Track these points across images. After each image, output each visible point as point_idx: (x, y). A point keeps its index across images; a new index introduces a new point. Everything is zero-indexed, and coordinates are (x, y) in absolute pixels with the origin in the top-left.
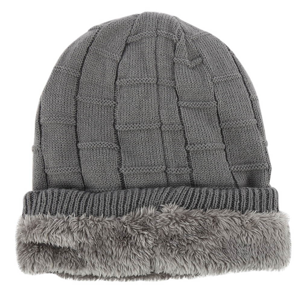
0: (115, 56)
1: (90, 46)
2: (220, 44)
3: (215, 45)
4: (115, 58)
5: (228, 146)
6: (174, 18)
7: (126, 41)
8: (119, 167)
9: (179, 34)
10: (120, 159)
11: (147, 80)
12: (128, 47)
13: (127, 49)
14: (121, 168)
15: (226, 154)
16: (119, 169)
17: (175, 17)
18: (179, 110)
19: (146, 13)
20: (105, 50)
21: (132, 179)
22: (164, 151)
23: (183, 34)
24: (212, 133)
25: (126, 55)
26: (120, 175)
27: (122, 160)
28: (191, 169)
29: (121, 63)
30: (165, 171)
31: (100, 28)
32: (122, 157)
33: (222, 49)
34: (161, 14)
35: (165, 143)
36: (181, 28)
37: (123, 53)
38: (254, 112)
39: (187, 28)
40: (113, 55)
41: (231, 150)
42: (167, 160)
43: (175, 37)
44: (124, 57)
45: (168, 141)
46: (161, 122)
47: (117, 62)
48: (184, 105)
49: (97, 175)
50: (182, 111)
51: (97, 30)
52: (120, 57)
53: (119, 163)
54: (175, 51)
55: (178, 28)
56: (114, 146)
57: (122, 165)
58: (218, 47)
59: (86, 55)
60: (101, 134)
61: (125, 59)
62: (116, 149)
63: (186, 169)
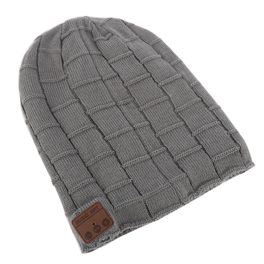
0: (57, 50)
1: (39, 48)
2: (119, 22)
3: (116, 24)
4: (57, 51)
5: (152, 73)
6: (85, 18)
7: (60, 39)
8: (85, 112)
9: (92, 26)
10: (83, 107)
11: (82, 53)
12: (63, 42)
13: (63, 43)
14: (86, 112)
15: (153, 78)
16: (85, 113)
17: (85, 16)
18: (110, 66)
19: (67, 21)
20: (49, 49)
21: (97, 116)
22: (110, 93)
23: (94, 25)
24: (137, 70)
25: (63, 46)
26: (88, 116)
27: (85, 107)
28: (133, 98)
29: (62, 52)
30: (116, 105)
31: (41, 36)
32: (84, 105)
33: (121, 24)
34: (76, 18)
35: (108, 88)
36: (91, 22)
37: (61, 47)
38: (156, 51)
39: (95, 20)
40: (56, 50)
41: (155, 74)
42: (114, 98)
43: (90, 28)
44: (63, 48)
45: (110, 85)
46: (101, 76)
47: (60, 53)
48: (112, 61)
49: (73, 122)
50: (112, 66)
51: (40, 37)
52: (61, 49)
53: (84, 109)
54: (92, 36)
55: (89, 22)
56: (75, 101)
57: (86, 110)
58: (118, 24)
59: (37, 54)
60: (65, 98)
61: (64, 49)
62: (77, 101)
63: (129, 99)
